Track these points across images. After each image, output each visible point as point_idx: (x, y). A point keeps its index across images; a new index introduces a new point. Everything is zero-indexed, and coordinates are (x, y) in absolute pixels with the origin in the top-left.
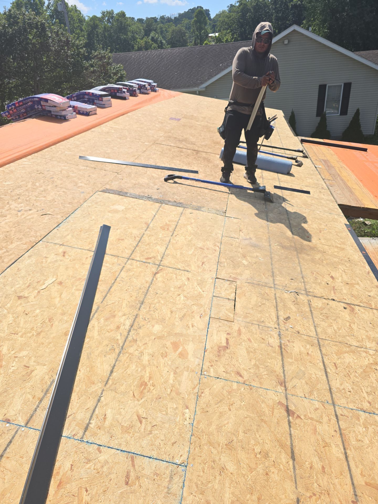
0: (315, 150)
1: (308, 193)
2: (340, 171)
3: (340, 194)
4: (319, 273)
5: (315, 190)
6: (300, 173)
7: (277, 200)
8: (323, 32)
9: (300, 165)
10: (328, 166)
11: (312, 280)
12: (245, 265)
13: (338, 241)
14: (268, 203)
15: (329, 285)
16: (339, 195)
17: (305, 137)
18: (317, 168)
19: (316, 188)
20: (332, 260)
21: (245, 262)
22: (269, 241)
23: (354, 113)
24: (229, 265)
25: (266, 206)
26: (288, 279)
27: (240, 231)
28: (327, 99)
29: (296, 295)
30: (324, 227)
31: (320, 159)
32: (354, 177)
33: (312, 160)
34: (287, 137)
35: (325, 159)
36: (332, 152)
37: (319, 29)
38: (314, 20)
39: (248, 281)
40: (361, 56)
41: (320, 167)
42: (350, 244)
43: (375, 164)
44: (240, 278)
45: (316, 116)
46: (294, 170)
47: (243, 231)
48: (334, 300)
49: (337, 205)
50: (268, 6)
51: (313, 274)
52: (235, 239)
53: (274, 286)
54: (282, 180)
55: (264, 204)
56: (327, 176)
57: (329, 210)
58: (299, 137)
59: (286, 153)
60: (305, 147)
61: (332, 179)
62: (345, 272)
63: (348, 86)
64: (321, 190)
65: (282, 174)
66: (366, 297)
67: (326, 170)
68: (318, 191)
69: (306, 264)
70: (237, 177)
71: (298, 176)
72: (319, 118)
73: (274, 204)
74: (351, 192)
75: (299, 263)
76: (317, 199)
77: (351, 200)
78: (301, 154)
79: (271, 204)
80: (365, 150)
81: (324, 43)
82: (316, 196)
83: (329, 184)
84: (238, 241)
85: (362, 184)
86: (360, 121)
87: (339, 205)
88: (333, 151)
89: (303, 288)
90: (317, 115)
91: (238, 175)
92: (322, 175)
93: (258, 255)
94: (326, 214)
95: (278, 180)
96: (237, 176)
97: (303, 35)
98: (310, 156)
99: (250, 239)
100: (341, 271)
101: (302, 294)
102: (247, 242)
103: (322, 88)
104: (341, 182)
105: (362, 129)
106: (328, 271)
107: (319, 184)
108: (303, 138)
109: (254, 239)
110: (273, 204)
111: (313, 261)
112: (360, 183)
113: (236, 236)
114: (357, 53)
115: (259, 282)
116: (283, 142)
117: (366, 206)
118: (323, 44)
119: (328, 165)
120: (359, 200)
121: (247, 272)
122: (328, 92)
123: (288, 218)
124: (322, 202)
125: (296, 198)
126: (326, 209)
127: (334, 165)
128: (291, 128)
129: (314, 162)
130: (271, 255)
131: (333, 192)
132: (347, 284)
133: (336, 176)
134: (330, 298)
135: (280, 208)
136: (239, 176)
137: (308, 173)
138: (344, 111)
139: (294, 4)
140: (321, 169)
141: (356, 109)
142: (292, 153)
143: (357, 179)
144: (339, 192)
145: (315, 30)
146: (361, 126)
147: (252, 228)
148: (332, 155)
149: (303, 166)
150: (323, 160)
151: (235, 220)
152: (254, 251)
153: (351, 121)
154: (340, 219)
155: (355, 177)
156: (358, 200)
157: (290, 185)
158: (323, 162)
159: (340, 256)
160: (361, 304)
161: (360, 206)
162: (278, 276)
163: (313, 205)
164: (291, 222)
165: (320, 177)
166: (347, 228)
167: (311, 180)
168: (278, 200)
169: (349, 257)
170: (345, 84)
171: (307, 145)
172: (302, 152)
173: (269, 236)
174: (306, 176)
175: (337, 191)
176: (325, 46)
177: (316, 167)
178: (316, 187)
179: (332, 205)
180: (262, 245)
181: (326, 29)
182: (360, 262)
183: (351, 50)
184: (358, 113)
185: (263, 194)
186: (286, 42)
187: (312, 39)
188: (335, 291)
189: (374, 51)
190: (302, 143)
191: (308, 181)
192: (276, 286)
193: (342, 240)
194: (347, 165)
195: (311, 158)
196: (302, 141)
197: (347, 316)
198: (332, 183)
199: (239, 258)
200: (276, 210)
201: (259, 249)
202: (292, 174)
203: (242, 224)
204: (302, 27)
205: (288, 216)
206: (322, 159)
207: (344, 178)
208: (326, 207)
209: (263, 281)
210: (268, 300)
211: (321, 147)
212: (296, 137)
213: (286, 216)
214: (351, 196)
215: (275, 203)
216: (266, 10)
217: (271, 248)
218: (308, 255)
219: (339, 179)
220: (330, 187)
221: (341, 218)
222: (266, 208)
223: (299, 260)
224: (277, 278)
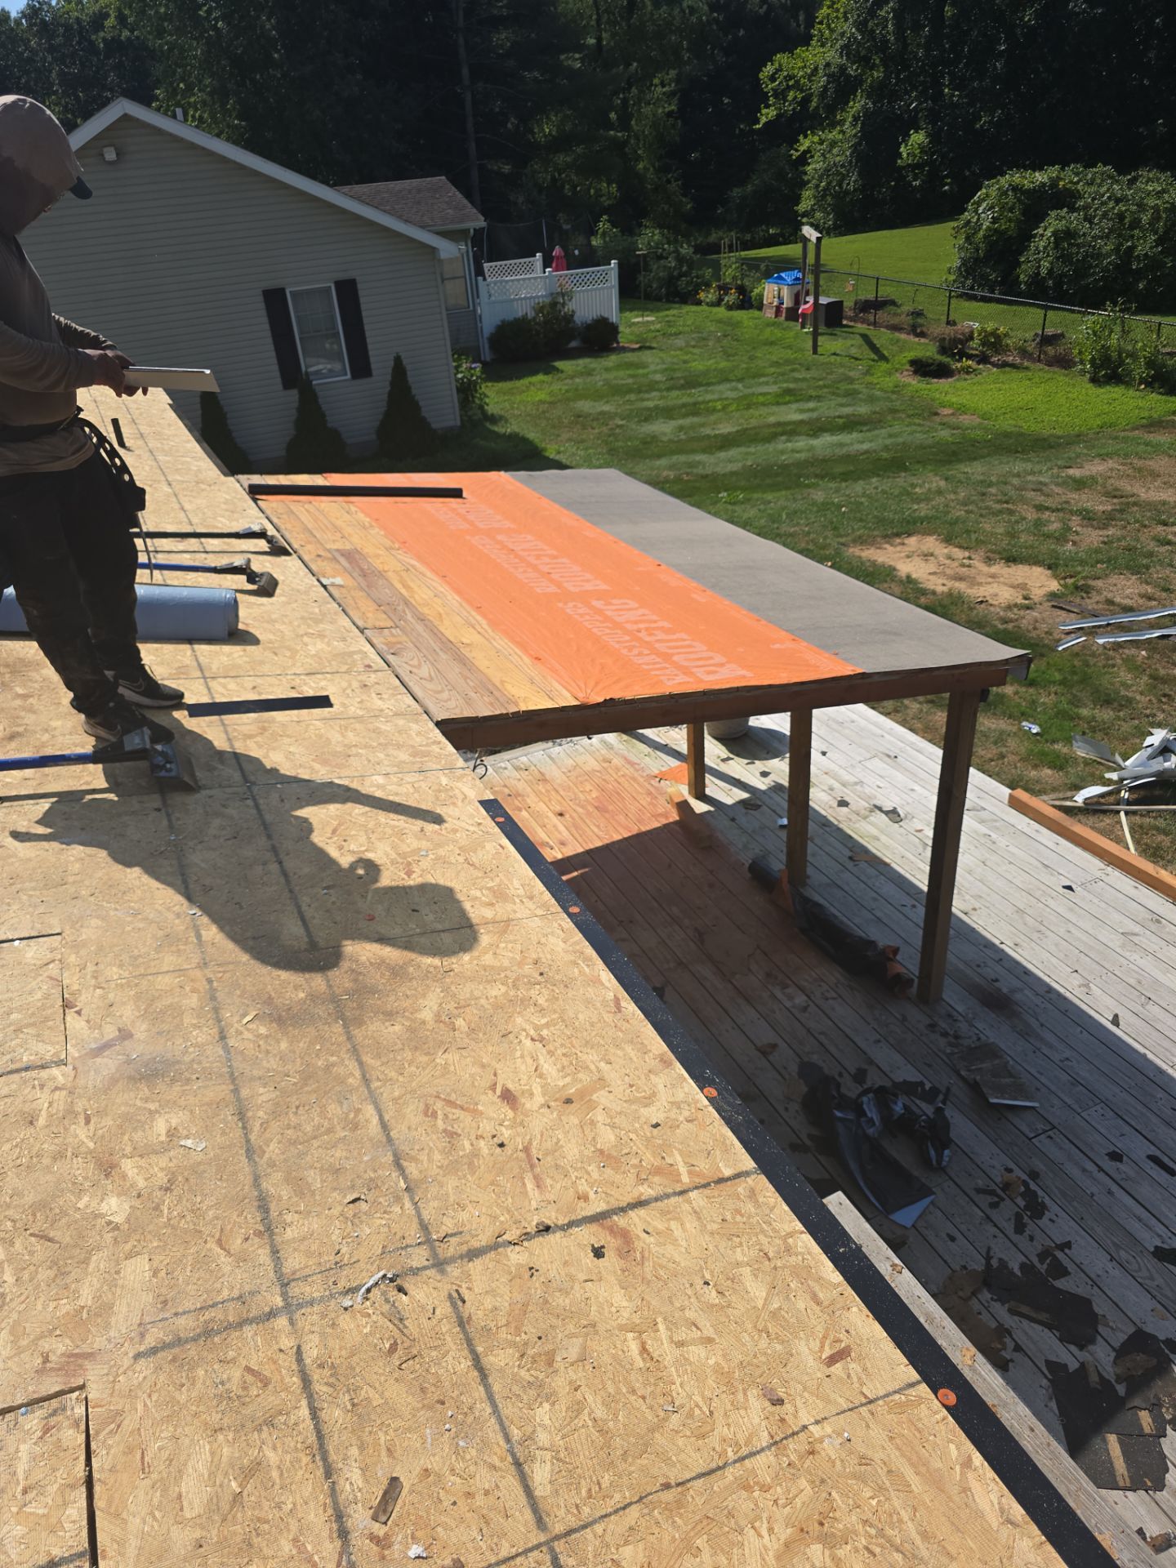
0: (305, 517)
1: (323, 702)
2: (405, 586)
3: (431, 679)
4: (453, 1097)
5: (345, 684)
6: (275, 621)
7: (211, 769)
8: (228, 126)
9: (266, 587)
10: (364, 575)
11: (437, 1156)
12: (117, 1228)
13: (478, 894)
14: (178, 798)
15: (508, 1150)
16: (429, 685)
17: (261, 473)
18: (329, 588)
19: (348, 672)
20: (483, 1001)
21: (115, 1207)
22: (216, 1010)
23: (390, 370)
24: (26, 1276)
25: (168, 815)
26: (336, 1211)
27: (66, 1005)
28: (301, 332)
29: (393, 1294)
30: (415, 844)
31: (329, 551)
32: (453, 599)
33: (306, 558)
34: (198, 483)
35: (348, 547)
36: (361, 516)
37: (213, 116)
38: (189, 89)
39: (150, 1341)
40: (358, 198)
41: (338, 581)
42: (521, 892)
43: (499, 537)
44: (99, 1342)
45: (280, 387)
46: (252, 612)
47: (82, 1001)
48: (547, 1229)
49: (431, 725)
50: (22, 40)
51: (434, 1115)
52: (44, 1074)
53: (284, 1295)
54: (214, 667)
55: (159, 810)
56: (373, 616)
57: (414, 755)
58: (241, 477)
59: (209, 548)
60: (268, 512)
61: (389, 624)
62: (542, 1040)
63: (348, 291)
64: (363, 677)
65: (210, 640)
66: (648, 1140)
67: (362, 589)
68: (355, 684)
69: (393, 1074)
70: (18, 702)
71: (272, 637)
72: (294, 395)
73: (204, 793)
74: (462, 660)
75: (366, 1081)
76: (359, 719)
77: (473, 695)
78: (263, 545)
79: (190, 799)
80: (456, 493)
81: (238, 160)
82: (353, 710)
83: (385, 648)
84: (61, 1080)
85: (484, 622)
86: (414, 392)
87: (438, 724)
88: (363, 511)
89: (413, 1233)
90: (287, 385)
91: (20, 691)
92: (351, 613)
93: (174, 1122)
94: (409, 778)
95: (199, 674)
96: (19, 696)
97: (159, 131)
98: (296, 546)
99: (125, 1035)
100: (528, 1043)
101: (415, 1271)
102: (108, 1064)
103: (275, 299)
104: (420, 628)
105: (426, 412)
106: (483, 1066)
107: (351, 654)
108: (257, 479)
109: (141, 1030)
110: (197, 796)
111: (417, 1039)
112: (479, 618)
113: (48, 1051)
114: (346, 189)
115: (208, 1315)
116: (187, 506)
117: (523, 707)
118: (235, 162)
119: (362, 570)
120: (494, 685)
121: (137, 1270)
122: (295, 312)
123: (274, 850)
124: (383, 727)
125: (286, 740)
126: (403, 756)
127: (380, 568)
128: (205, 445)
129: (314, 567)
130: (236, 1091)
131: (406, 679)
132: (568, 1101)
133: (400, 608)
134: (531, 1229)
135: (230, 811)
136: (25, 697)
137: (302, 618)
138: (361, 367)
139: (113, 38)
140: (344, 591)
141: (392, 357)
142: (228, 544)
143: (464, 604)
144: (425, 671)
145: (201, 119)
146: (421, 404)
147: (121, 966)
148: (364, 527)
149: (278, 591)
150: (343, 553)
151: (33, 952)
152: (152, 1106)
153: (390, 394)
154: (459, 785)
155: (457, 598)
156: (491, 687)
157: (249, 682)
158: (342, 560)
159: (506, 963)
160: (646, 1192)
161: (505, 712)
162: (289, 1218)
163: (354, 751)
164: (289, 864)
165: (346, 622)
166: (493, 818)
167: (319, 646)
168: (215, 769)
169: (534, 956)
170: (339, 285)
171: (274, 505)
172: (262, 535)
173: (210, 981)
174: (301, 632)
175: (419, 666)
176: (241, 167)
177: (325, 587)
178: (344, 668)
179: (419, 734)
180: (185, 1052)
181: (236, 118)
182: (575, 963)
183: (325, 182)
184: (399, 370)
185: (143, 765)
186: (110, 155)
187: (193, 146)
188: (538, 1170)
189: (392, 184)
190: (255, 500)
191: (312, 650)
192: (295, 1290)
193: (491, 884)
194: (419, 558)
195: (301, 552)
196: (255, 491)
197: (619, 1299)
198: (393, 640)
199: (81, 1192)
200: (217, 822)
201: (173, 1081)
202: (247, 633)
203: (72, 959)
204: (158, 110)
205: (269, 837)
206: (338, 550)
207: (425, 610)
208: (399, 746)
209: (225, 1294)
210: (270, 1423)
211: (323, 505)
212: (231, 479)
213: (262, 841)
214: (466, 678)
215: (205, 787)
216: (22, 53)
217: (227, 1049)
218: (390, 1015)
219: (409, 616)
220: (391, 658)
221: (460, 778)
222: (171, 827)
223: (361, 1064)
224: (290, 1233)
